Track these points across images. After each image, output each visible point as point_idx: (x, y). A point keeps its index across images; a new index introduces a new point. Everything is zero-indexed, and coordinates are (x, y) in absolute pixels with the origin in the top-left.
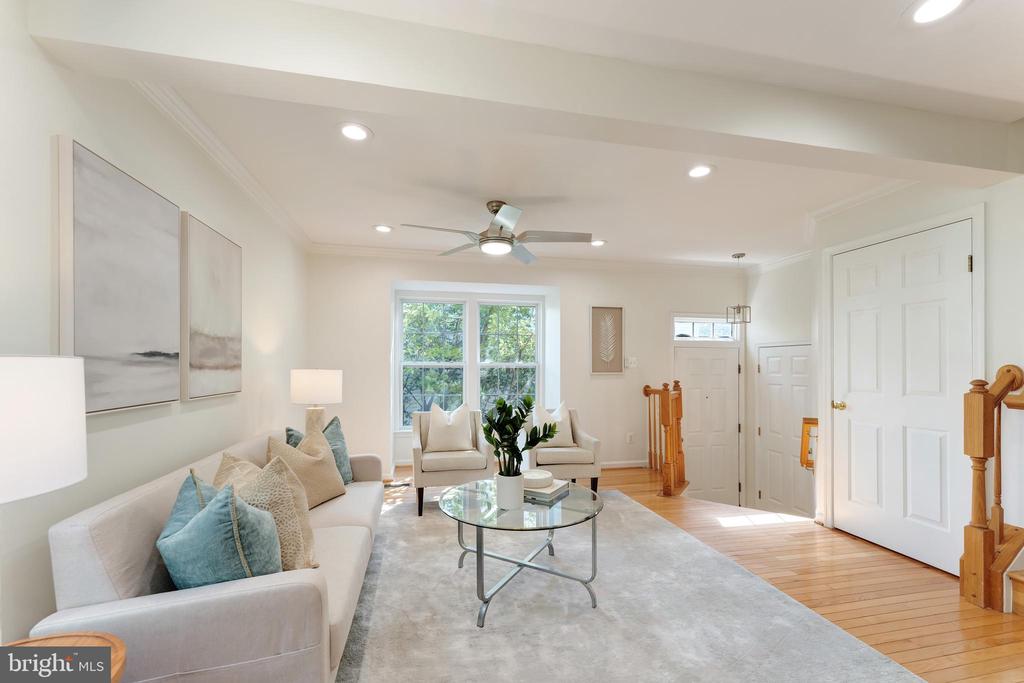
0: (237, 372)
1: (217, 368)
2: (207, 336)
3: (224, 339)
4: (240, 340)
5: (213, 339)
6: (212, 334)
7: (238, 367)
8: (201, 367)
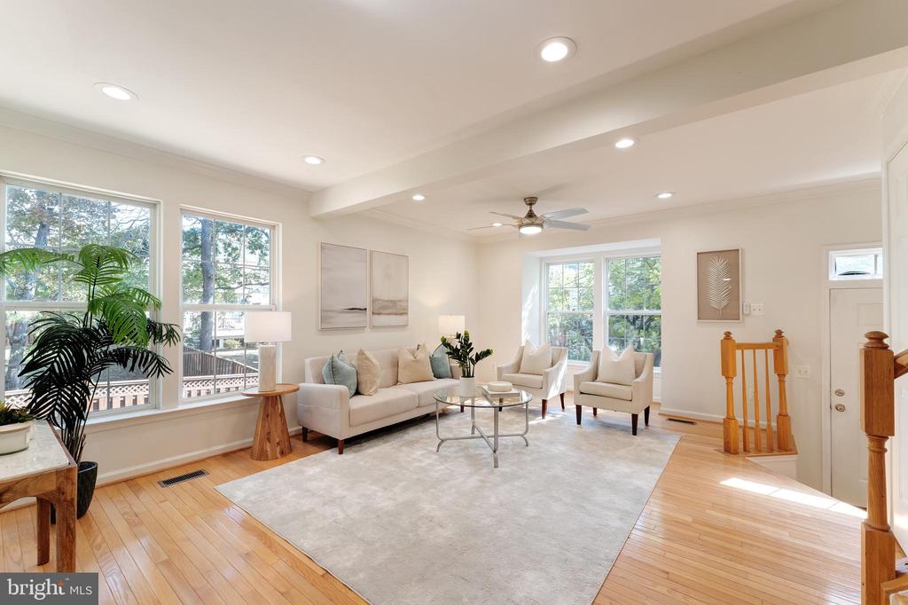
0: (404, 317)
1: (389, 314)
2: (383, 301)
3: (395, 301)
4: (407, 301)
5: (387, 301)
6: (386, 299)
7: (407, 314)
8: (379, 314)
